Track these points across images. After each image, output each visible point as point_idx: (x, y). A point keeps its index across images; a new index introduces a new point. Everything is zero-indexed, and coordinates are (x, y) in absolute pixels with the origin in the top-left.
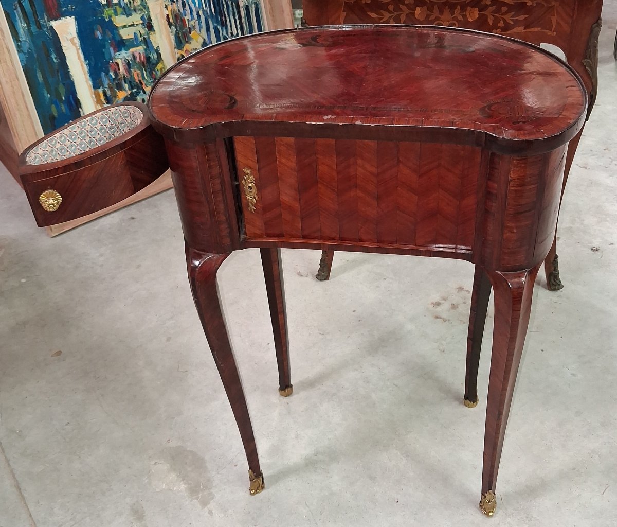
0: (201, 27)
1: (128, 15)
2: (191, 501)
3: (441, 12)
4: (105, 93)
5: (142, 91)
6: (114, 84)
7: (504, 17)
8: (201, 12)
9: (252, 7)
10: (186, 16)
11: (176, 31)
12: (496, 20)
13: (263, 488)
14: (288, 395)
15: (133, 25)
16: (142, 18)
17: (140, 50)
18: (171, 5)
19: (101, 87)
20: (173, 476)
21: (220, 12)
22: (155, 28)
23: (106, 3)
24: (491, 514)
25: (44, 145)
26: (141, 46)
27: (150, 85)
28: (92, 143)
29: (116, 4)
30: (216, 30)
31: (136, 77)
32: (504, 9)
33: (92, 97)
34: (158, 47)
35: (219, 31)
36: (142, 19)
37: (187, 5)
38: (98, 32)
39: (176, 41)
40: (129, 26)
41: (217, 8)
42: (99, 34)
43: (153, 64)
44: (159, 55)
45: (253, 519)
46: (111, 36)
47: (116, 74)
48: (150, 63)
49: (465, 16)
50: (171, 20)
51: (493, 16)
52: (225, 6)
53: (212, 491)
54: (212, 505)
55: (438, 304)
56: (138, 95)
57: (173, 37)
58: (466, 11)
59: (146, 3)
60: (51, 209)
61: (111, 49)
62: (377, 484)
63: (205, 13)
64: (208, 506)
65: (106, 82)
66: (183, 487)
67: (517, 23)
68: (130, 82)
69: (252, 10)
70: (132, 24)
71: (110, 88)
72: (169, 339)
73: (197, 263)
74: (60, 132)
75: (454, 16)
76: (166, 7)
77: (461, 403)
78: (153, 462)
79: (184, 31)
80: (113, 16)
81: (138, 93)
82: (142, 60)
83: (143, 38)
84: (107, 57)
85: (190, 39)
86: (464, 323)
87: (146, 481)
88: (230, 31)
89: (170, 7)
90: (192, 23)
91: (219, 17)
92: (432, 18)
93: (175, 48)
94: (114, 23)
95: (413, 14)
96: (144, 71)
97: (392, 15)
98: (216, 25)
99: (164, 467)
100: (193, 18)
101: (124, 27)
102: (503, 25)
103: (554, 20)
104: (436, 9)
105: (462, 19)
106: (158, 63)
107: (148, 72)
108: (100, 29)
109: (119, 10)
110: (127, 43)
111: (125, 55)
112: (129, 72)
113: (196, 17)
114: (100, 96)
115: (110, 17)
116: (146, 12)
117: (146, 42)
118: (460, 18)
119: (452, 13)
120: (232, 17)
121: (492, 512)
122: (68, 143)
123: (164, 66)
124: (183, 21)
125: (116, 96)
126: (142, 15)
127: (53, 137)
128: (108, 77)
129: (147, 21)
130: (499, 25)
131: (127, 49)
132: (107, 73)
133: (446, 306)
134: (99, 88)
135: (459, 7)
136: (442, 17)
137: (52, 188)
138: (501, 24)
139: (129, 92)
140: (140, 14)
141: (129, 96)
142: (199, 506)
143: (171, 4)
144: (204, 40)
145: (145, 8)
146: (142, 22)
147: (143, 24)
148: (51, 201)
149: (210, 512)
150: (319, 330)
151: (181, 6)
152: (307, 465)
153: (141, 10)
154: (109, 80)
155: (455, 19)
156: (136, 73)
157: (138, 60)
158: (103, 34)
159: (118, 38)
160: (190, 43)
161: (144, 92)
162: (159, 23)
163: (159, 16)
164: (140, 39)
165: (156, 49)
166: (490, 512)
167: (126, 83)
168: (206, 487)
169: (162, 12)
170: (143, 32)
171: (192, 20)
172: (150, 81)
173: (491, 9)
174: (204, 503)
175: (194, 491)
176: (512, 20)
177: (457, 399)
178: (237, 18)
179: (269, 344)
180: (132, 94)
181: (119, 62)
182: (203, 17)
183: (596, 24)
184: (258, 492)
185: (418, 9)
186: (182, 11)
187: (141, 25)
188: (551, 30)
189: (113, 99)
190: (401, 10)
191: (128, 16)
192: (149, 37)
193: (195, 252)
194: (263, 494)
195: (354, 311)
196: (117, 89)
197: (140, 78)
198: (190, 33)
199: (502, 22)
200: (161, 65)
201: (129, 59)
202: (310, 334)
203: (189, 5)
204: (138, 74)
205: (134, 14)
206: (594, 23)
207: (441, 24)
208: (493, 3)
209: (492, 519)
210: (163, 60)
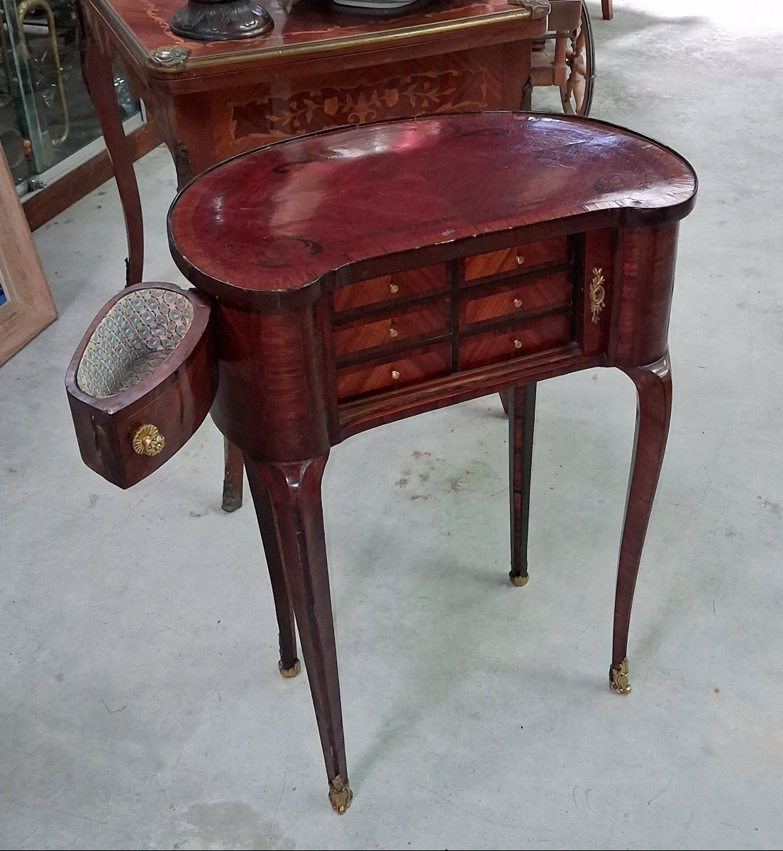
3: (356, 102)
7: (427, 94)
12: (420, 100)
13: (351, 798)
24: (628, 689)
32: (427, 85)
49: (383, 102)
51: (415, 95)
55: (403, 482)
58: (384, 94)
62: (484, 719)
67: (444, 100)
72: (60, 678)
75: (371, 103)
92: (345, 110)
95: (322, 109)
97: (296, 114)
102: (428, 105)
103: (484, 88)
104: (349, 97)
105: (381, 106)
118: (378, 104)
119: (368, 100)
121: (629, 686)
130: (423, 106)
133: (414, 481)
135: (375, 92)
136: (357, 107)
138: (425, 104)
155: (373, 106)
166: (627, 687)
173: (412, 87)
176: (437, 97)
183: (528, 85)
185: (327, 101)
188: (481, 101)
190: (306, 106)
199: (426, 101)
206: (525, 85)
207: (356, 116)
208: (414, 80)
209: (632, 693)
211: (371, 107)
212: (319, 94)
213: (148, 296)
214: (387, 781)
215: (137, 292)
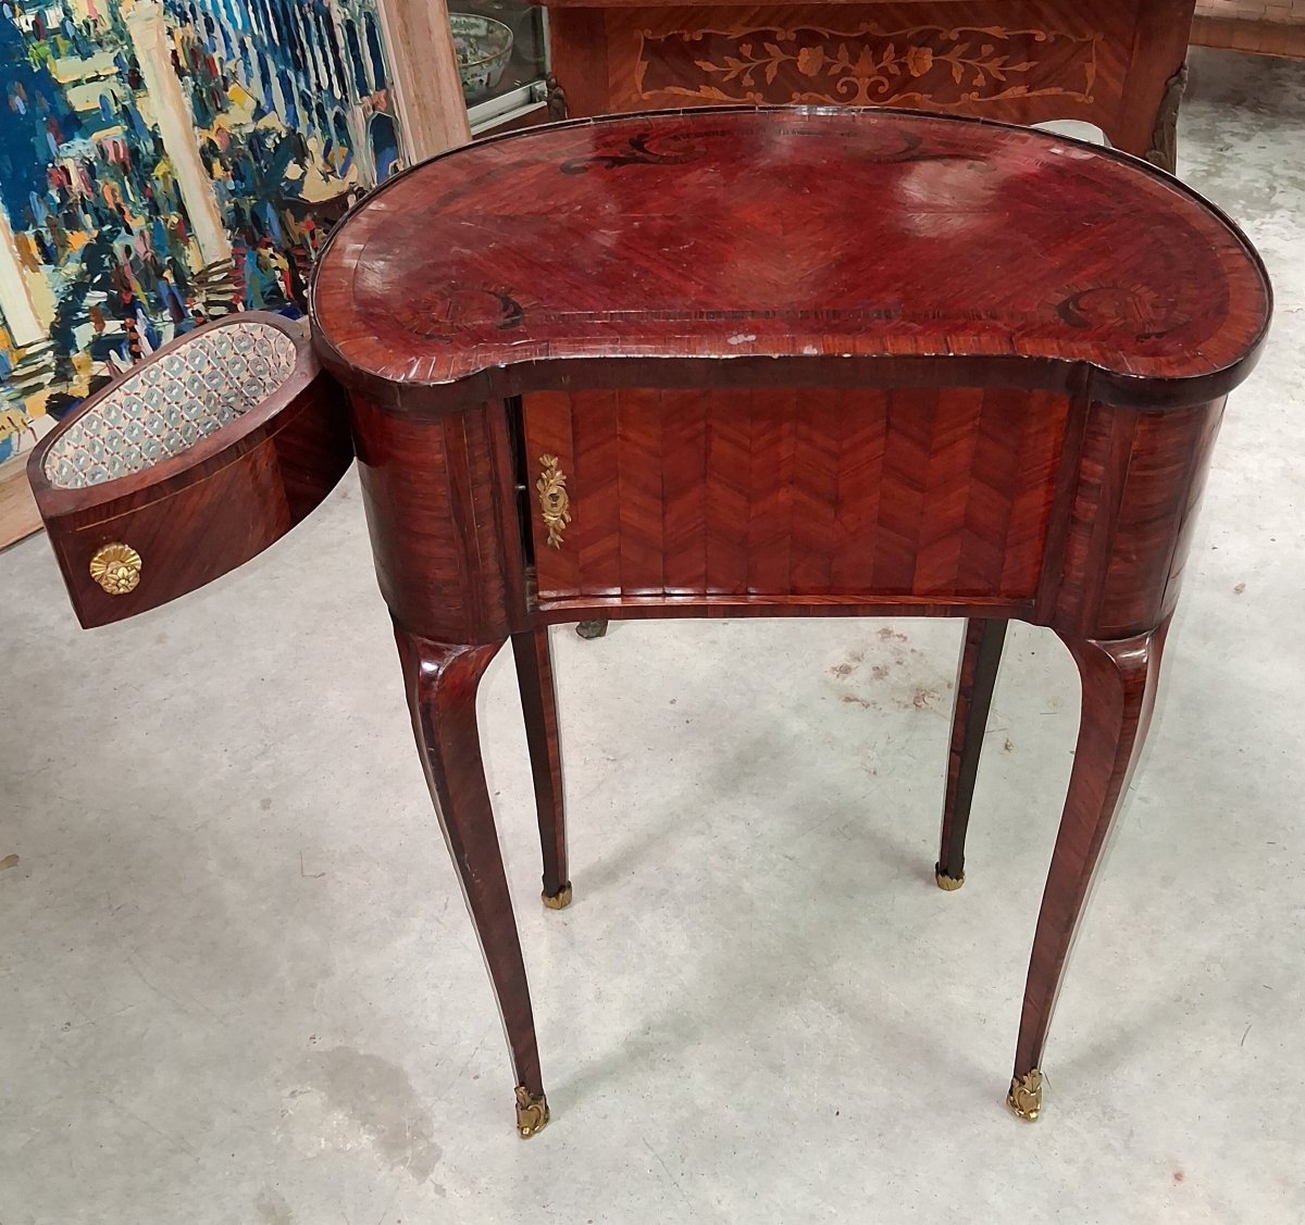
0: (249, 75)
1: (86, 55)
2: (391, 1170)
3: (854, 59)
4: (39, 239)
5: (123, 230)
6: (60, 215)
7: (985, 65)
8: (248, 41)
9: (360, 25)
10: (215, 50)
11: (194, 87)
12: (970, 73)
13: (547, 1120)
14: (563, 906)
15: (96, 79)
16: (117, 61)
17: (116, 133)
18: (180, 29)
19: (31, 227)
20: (339, 1117)
21: (289, 39)
22: (148, 81)
23: (31, 29)
24: (1033, 1115)
25: (76, 433)
26: (119, 125)
27: (140, 213)
28: (174, 415)
29: (55, 32)
30: (283, 77)
31: (109, 197)
32: (987, 49)
33: (11, 251)
34: (156, 125)
35: (290, 82)
36: (116, 64)
37: (217, 27)
38: (18, 97)
39: (195, 110)
40: (89, 81)
41: (284, 28)
42: (18, 103)
43: (145, 166)
44: (159, 143)
45: (536, 1192)
46: (46, 105)
47: (63, 193)
48: (140, 162)
49: (903, 66)
50: (182, 62)
51: (964, 64)
52: (301, 24)
53: (433, 1140)
54: (440, 1173)
55: (845, 670)
56: (115, 238)
57: (188, 101)
58: (906, 55)
59: (124, 25)
60: (122, 590)
61: (50, 137)
62: (788, 1079)
63: (258, 41)
64: (432, 1176)
65: (42, 214)
66: (366, 1139)
67: (1015, 78)
68: (96, 210)
69: (360, 30)
70: (95, 75)
71: (52, 226)
72: (266, 804)
73: (428, 667)
74: (107, 399)
75: (882, 65)
76: (170, 33)
77: (929, 882)
78: (286, 1092)
79: (212, 84)
80: (50, 57)
81: (114, 234)
82: (122, 157)
83: (120, 106)
84: (41, 156)
85: (228, 102)
86: (906, 706)
87: (279, 1139)
88: (313, 80)
89: (179, 33)
90: (230, 65)
91: (288, 49)
92: (835, 70)
93: (194, 125)
94: (54, 76)
95: (794, 63)
96: (127, 184)
97: (748, 65)
98: (282, 67)
99: (314, 1099)
100: (231, 56)
101: (77, 83)
102: (984, 84)
103: (1091, 70)
104: (843, 52)
105: (899, 73)
106: (156, 162)
107: (135, 185)
108: (22, 91)
109: (63, 44)
110: (84, 121)
111: (81, 148)
112: (94, 187)
113: (237, 51)
114: (29, 247)
115: (43, 61)
116: (126, 47)
117: (129, 116)
118: (894, 70)
119: (877, 59)
120: (317, 49)
121: (1036, 1110)
122: (124, 423)
123: (171, 167)
124: (209, 63)
125: (65, 244)
126: (115, 54)
127: (91, 412)
128: (45, 202)
129: (129, 67)
130: (975, 82)
131: (86, 136)
132: (43, 194)
133: (863, 672)
134: (27, 229)
135: (891, 47)
136: (856, 69)
137: (119, 541)
138: (980, 81)
139: (96, 233)
140: (111, 52)
141: (95, 242)
142: (411, 1178)
143: (181, 26)
144: (258, 103)
145: (122, 39)
146: (116, 69)
147: (119, 74)
148: (122, 571)
149: (440, 1190)
150: (604, 752)
151: (203, 28)
152: (632, 1057)
153: (114, 43)
154: (49, 207)
155: (884, 71)
156: (108, 187)
157: (112, 157)
158: (30, 101)
159: (64, 111)
160: (227, 112)
161: (129, 231)
162: (157, 70)
163: (155, 53)
164: (115, 109)
165: (151, 129)
166: (1031, 1111)
167: (86, 213)
168: (419, 1135)
169: (161, 43)
170: (120, 93)
171: (228, 59)
172: (141, 205)
173: (959, 49)
174: (422, 1171)
175: (393, 1143)
176: (1003, 73)
177: (918, 873)
178: (328, 49)
180: (100, 237)
181: (70, 165)
182: (253, 53)
183: (1175, 78)
184: (538, 1131)
185: (803, 50)
186: (205, 39)
187: (115, 78)
188: (1084, 93)
189: (60, 250)
190: (768, 55)
191: (83, 59)
192: (134, 104)
193: (425, 645)
194: (547, 1133)
195: (673, 702)
196: (67, 229)
197: (119, 200)
198: (227, 90)
199: (981, 76)
200: (165, 166)
201: (92, 156)
202: (586, 762)
203: (221, 26)
204: (113, 191)
205: (97, 51)
206: (1172, 76)
207: (853, 83)
208: (964, 37)
209: (1035, 1126)
210: (167, 155)
211: (880, 72)
212: (793, 37)
214: (605, 1117)
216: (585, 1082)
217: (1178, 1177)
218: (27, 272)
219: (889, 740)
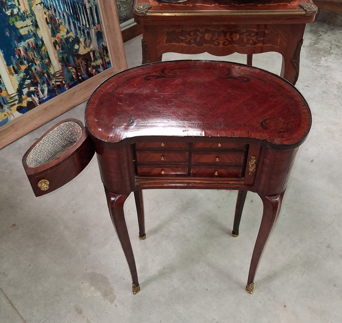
0: (65, 23)
1: (24, 20)
2: (105, 301)
3: (219, 36)
4: (14, 68)
5: (34, 64)
6: (19, 62)
7: (252, 38)
8: (65, 14)
9: (93, 8)
10: (56, 17)
11: (51, 27)
12: (248, 40)
13: (139, 290)
14: (144, 239)
15: (27, 26)
16: (32, 21)
17: (32, 40)
18: (47, 12)
19: (11, 65)
20: (93, 288)
21: (75, 13)
22: (40, 26)
23: (10, 14)
24: (252, 292)
26: (32, 38)
27: (38, 60)
29: (16, 15)
30: (74, 23)
31: (30, 56)
32: (253, 34)
33: (7, 71)
34: (42, 37)
36: (31, 22)
37: (57, 11)
38: (7, 32)
39: (52, 33)
40: (25, 27)
41: (74, 10)
42: (7, 34)
43: (40, 48)
44: (43, 42)
45: (138, 306)
46: (14, 34)
47: (19, 56)
48: (38, 47)
49: (231, 38)
50: (48, 21)
51: (247, 38)
52: (78, 9)
53: (114, 294)
54: (116, 302)
57: (50, 30)
58: (232, 35)
59: (33, 12)
60: (45, 190)
61: (16, 42)
62: (196, 281)
63: (67, 14)
64: (114, 302)
65: (14, 61)
66: (99, 294)
67: (260, 41)
68: (27, 60)
69: (93, 9)
70: (26, 25)
71: (17, 65)
72: (74, 212)
73: (113, 199)
75: (226, 38)
76: (45, 13)
77: (230, 235)
78: (80, 282)
79: (56, 26)
80: (15, 22)
81: (32, 65)
82: (34, 46)
83: (33, 33)
84: (13, 47)
85: (60, 30)
87: (79, 293)
88: (81, 23)
89: (47, 13)
90: (60, 21)
91: (75, 16)
92: (214, 39)
93: (52, 36)
94: (16, 26)
95: (204, 37)
96: (35, 53)
97: (192, 37)
98: (73, 20)
99: (87, 284)
100: (60, 18)
101: (22, 28)
102: (252, 42)
103: (279, 40)
104: (216, 35)
105: (230, 40)
106: (42, 47)
107: (37, 53)
108: (8, 30)
109: (18, 18)
110: (24, 37)
111: (23, 44)
112: (26, 54)
113: (62, 17)
114: (11, 70)
115: (13, 23)
116: (34, 18)
117: (35, 35)
118: (229, 39)
119: (225, 36)
120: (82, 15)
122: (43, 148)
123: (46, 48)
124: (55, 20)
126: (31, 19)
128: (15, 58)
129: (35, 23)
130: (250, 42)
131: (25, 41)
132: (14, 56)
134: (10, 65)
135: (229, 33)
136: (220, 39)
137: (44, 179)
138: (251, 42)
139: (27, 65)
140: (30, 19)
141: (27, 68)
142: (109, 303)
143: (48, 11)
144: (68, 30)
145: (33, 15)
146: (32, 24)
147: (32, 25)
148: (45, 186)
149: (116, 306)
150: (154, 201)
151: (53, 12)
152: (160, 275)
153: (31, 17)
154: (16, 60)
156: (30, 54)
157: (31, 46)
158: (10, 33)
159: (19, 35)
160: (60, 33)
161: (36, 64)
162: (42, 23)
163: (41, 19)
164: (31, 34)
165: (40, 38)
167: (25, 60)
168: (111, 293)
169: (43, 16)
170: (33, 29)
171: (60, 19)
172: (39, 58)
173: (246, 34)
174: (112, 301)
175: (105, 295)
176: (256, 40)
178: (85, 15)
179: (129, 211)
180: (29, 66)
181: (21, 48)
182: (66, 17)
183: (300, 42)
184: (137, 293)
185: (206, 34)
186: (54, 14)
187: (31, 26)
188: (277, 45)
189: (19, 70)
190: (197, 35)
191: (23, 21)
192: (36, 32)
193: (112, 194)
194: (140, 293)
196: (21, 65)
197: (33, 57)
198: (59, 27)
200: (44, 47)
201: (26, 46)
202: (150, 203)
204: (32, 54)
205: (27, 19)
207: (219, 42)
208: (247, 31)
210: (45, 45)
211: (226, 39)
212: (203, 30)
213: (72, 124)
215: (69, 122)
216: (149, 281)
217: (285, 306)
218: (11, 76)
219: (223, 199)
